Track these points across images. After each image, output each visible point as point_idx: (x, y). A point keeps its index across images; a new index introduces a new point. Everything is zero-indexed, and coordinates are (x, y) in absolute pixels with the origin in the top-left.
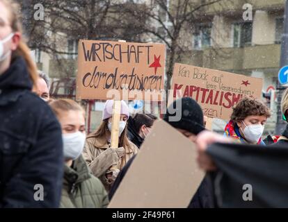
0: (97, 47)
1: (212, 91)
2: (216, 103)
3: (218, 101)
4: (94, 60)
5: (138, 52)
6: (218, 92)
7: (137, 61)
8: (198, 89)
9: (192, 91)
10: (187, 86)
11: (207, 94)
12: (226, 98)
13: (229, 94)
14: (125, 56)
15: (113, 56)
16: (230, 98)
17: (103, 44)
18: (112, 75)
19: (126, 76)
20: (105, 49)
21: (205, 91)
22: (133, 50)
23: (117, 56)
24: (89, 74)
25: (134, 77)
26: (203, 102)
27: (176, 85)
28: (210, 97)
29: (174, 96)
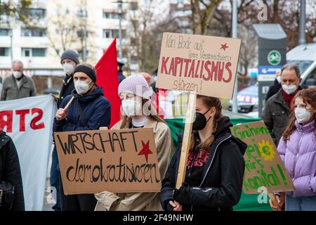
1: (194, 62)
2: (197, 76)
3: (199, 73)
6: (199, 61)
8: (181, 60)
9: (177, 63)
10: (173, 59)
11: (190, 64)
12: (206, 68)
13: (208, 63)
16: (210, 67)
21: (187, 61)
26: (185, 76)
27: (164, 58)
28: (192, 69)
29: (162, 72)
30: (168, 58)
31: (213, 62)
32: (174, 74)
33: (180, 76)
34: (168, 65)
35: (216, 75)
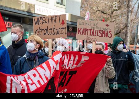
0: (39, 19)
1: (93, 30)
2: (96, 35)
4: (39, 24)
5: (55, 19)
6: (96, 30)
7: (55, 22)
8: (87, 30)
9: (85, 31)
10: (83, 29)
11: (92, 31)
12: (100, 32)
13: (101, 31)
14: (50, 21)
15: (46, 22)
16: (101, 32)
17: (42, 17)
18: (46, 29)
19: (51, 29)
20: (42, 20)
22: (53, 18)
24: (37, 30)
25: (54, 29)
26: (90, 35)
27: (79, 29)
28: (93, 32)
29: (79, 34)
30: (81, 29)
31: (103, 31)
32: (85, 34)
33: (88, 35)
34: (81, 31)
35: (104, 35)
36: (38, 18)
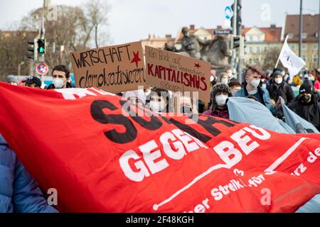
0: (85, 55)
2: (178, 82)
3: (180, 80)
4: (84, 66)
5: (119, 52)
6: (179, 72)
7: (120, 59)
12: (185, 77)
14: (109, 58)
15: (99, 59)
17: (89, 52)
18: (101, 75)
19: (113, 74)
20: (91, 56)
21: (169, 70)
22: (114, 51)
23: (102, 59)
24: (83, 78)
25: (120, 74)
26: (169, 79)
28: (174, 75)
33: (165, 79)
36: (81, 54)
